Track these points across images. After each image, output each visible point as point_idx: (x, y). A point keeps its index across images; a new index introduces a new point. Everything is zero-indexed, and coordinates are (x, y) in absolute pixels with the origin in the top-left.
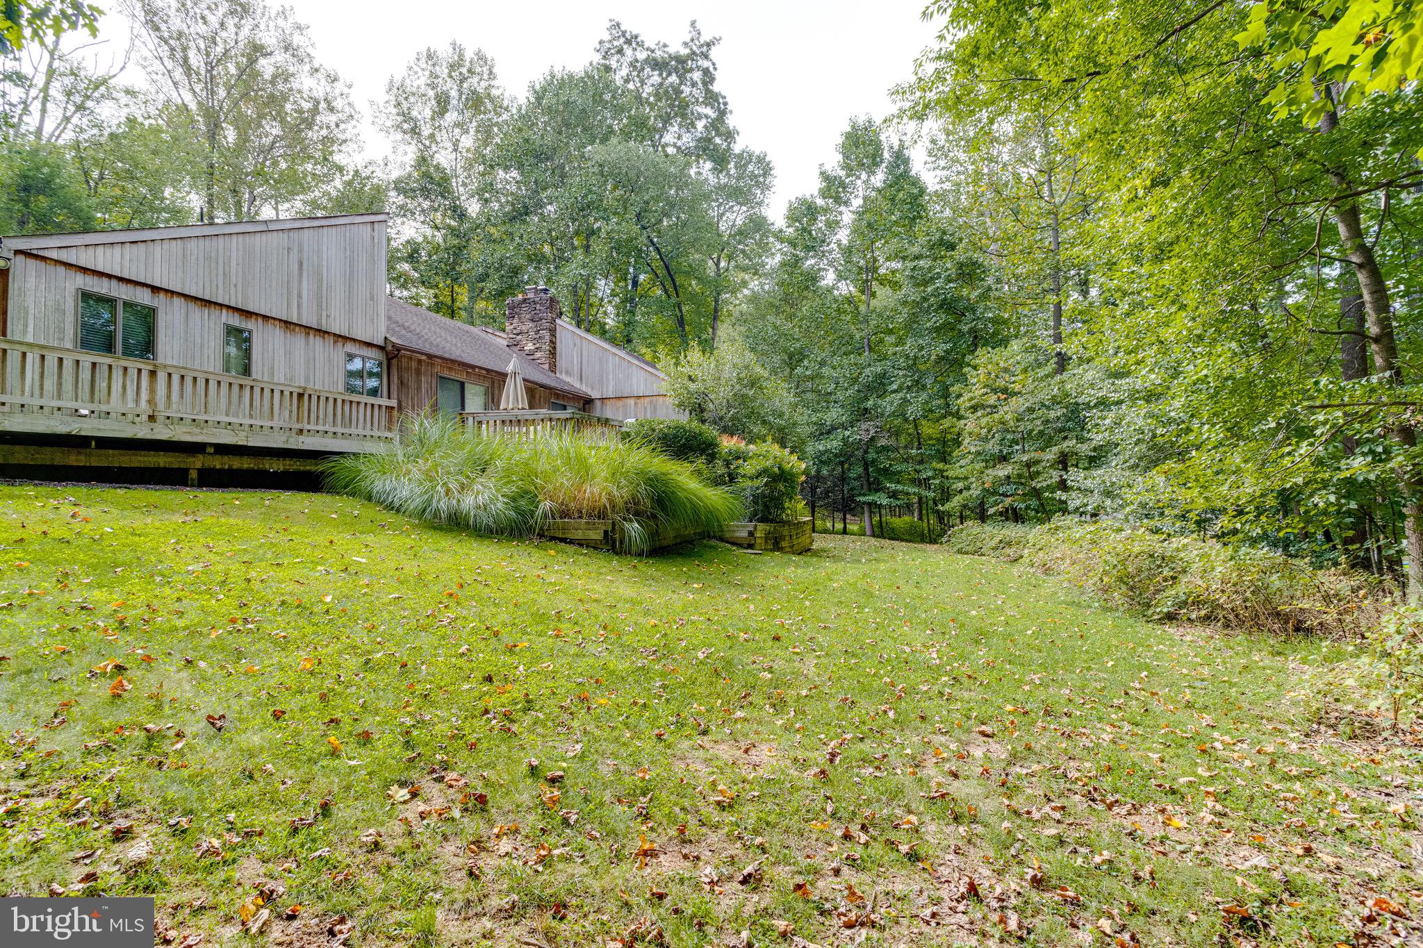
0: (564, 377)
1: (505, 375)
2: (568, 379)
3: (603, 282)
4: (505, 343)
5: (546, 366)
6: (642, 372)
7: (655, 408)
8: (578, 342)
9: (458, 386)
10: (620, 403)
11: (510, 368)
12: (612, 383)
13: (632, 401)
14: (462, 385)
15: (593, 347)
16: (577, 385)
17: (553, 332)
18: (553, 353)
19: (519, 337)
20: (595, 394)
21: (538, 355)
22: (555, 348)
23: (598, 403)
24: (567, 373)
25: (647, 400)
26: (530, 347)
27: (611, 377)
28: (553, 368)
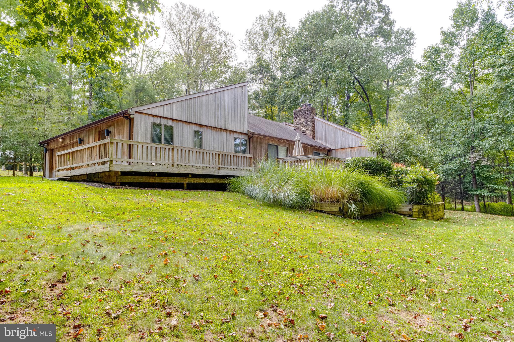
0: (319, 141)
1: (294, 142)
2: (320, 142)
3: (334, 99)
4: (293, 128)
5: (311, 137)
6: (353, 137)
7: (360, 152)
8: (324, 125)
9: (276, 147)
10: (344, 151)
11: (296, 139)
12: (340, 142)
13: (349, 150)
14: (277, 147)
15: (331, 127)
16: (324, 144)
17: (313, 122)
18: (313, 131)
19: (299, 125)
20: (332, 148)
21: (307, 132)
22: (314, 129)
23: (334, 151)
24: (320, 139)
25: (356, 149)
26: (304, 129)
27: (339, 140)
28: (314, 137)
